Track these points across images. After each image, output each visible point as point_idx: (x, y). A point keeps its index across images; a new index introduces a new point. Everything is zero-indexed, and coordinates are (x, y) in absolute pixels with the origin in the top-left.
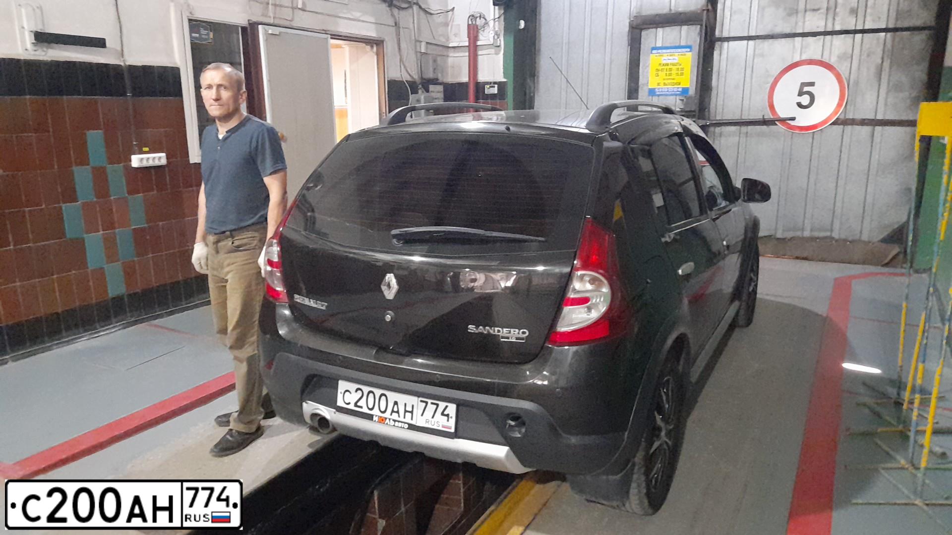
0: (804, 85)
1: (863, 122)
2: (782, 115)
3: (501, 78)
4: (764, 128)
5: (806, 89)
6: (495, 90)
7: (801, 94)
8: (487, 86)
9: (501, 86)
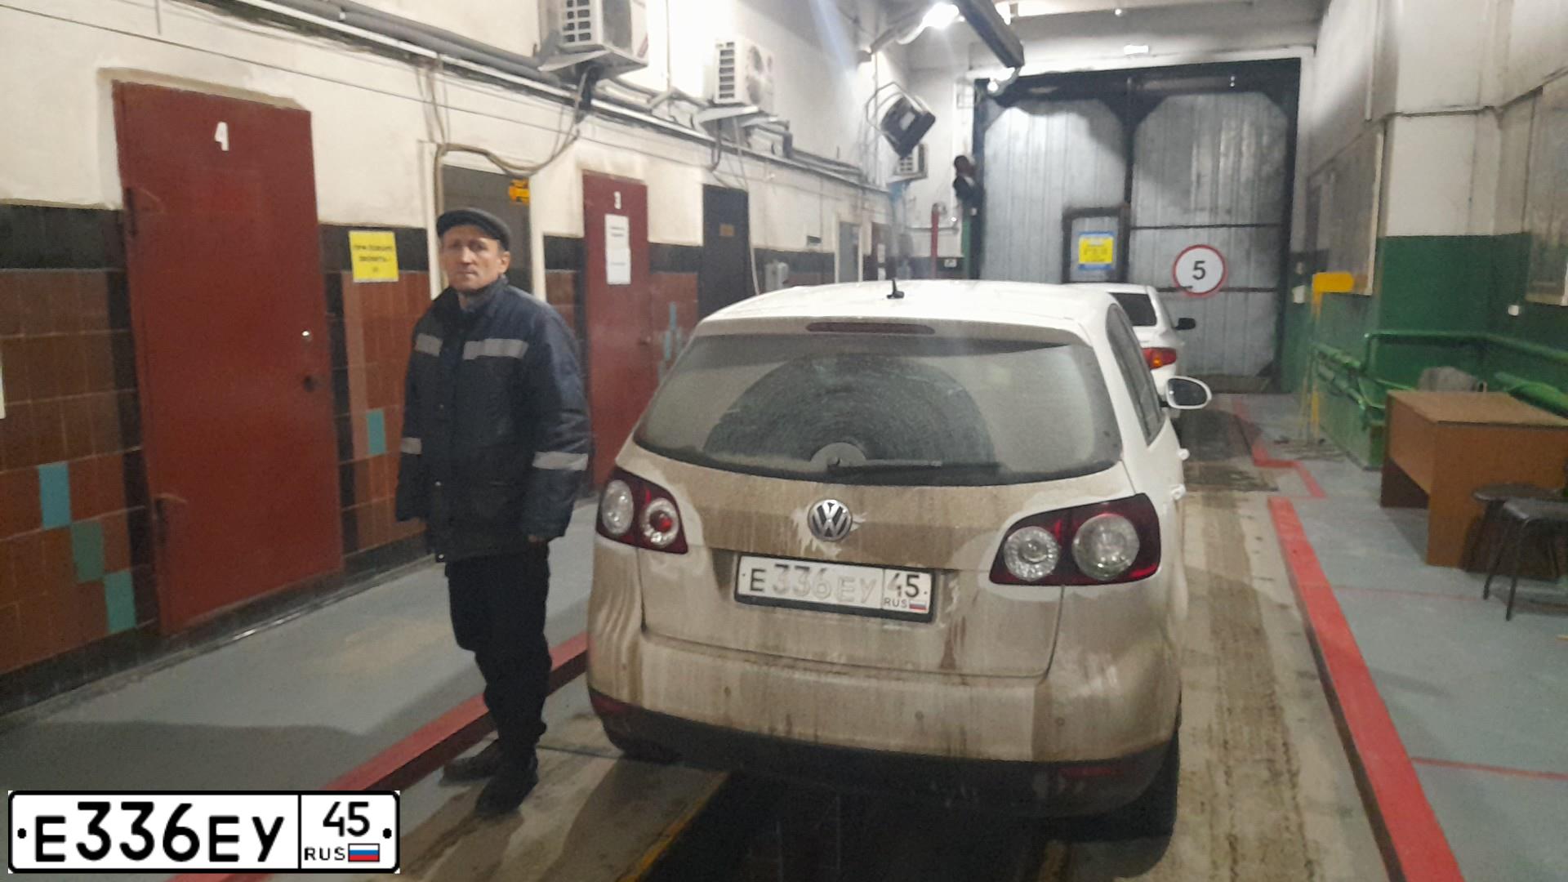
0: (1198, 262)
1: (1240, 290)
2: (1184, 283)
3: (959, 254)
4: (1170, 294)
5: (1200, 265)
6: (954, 264)
7: (1196, 268)
8: (947, 261)
9: (959, 260)
